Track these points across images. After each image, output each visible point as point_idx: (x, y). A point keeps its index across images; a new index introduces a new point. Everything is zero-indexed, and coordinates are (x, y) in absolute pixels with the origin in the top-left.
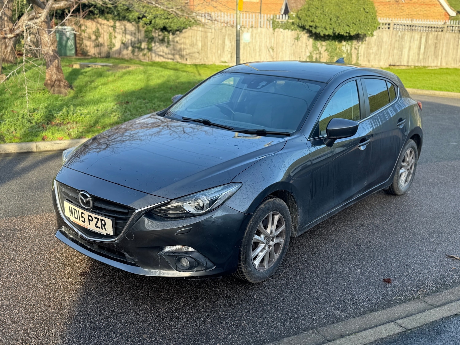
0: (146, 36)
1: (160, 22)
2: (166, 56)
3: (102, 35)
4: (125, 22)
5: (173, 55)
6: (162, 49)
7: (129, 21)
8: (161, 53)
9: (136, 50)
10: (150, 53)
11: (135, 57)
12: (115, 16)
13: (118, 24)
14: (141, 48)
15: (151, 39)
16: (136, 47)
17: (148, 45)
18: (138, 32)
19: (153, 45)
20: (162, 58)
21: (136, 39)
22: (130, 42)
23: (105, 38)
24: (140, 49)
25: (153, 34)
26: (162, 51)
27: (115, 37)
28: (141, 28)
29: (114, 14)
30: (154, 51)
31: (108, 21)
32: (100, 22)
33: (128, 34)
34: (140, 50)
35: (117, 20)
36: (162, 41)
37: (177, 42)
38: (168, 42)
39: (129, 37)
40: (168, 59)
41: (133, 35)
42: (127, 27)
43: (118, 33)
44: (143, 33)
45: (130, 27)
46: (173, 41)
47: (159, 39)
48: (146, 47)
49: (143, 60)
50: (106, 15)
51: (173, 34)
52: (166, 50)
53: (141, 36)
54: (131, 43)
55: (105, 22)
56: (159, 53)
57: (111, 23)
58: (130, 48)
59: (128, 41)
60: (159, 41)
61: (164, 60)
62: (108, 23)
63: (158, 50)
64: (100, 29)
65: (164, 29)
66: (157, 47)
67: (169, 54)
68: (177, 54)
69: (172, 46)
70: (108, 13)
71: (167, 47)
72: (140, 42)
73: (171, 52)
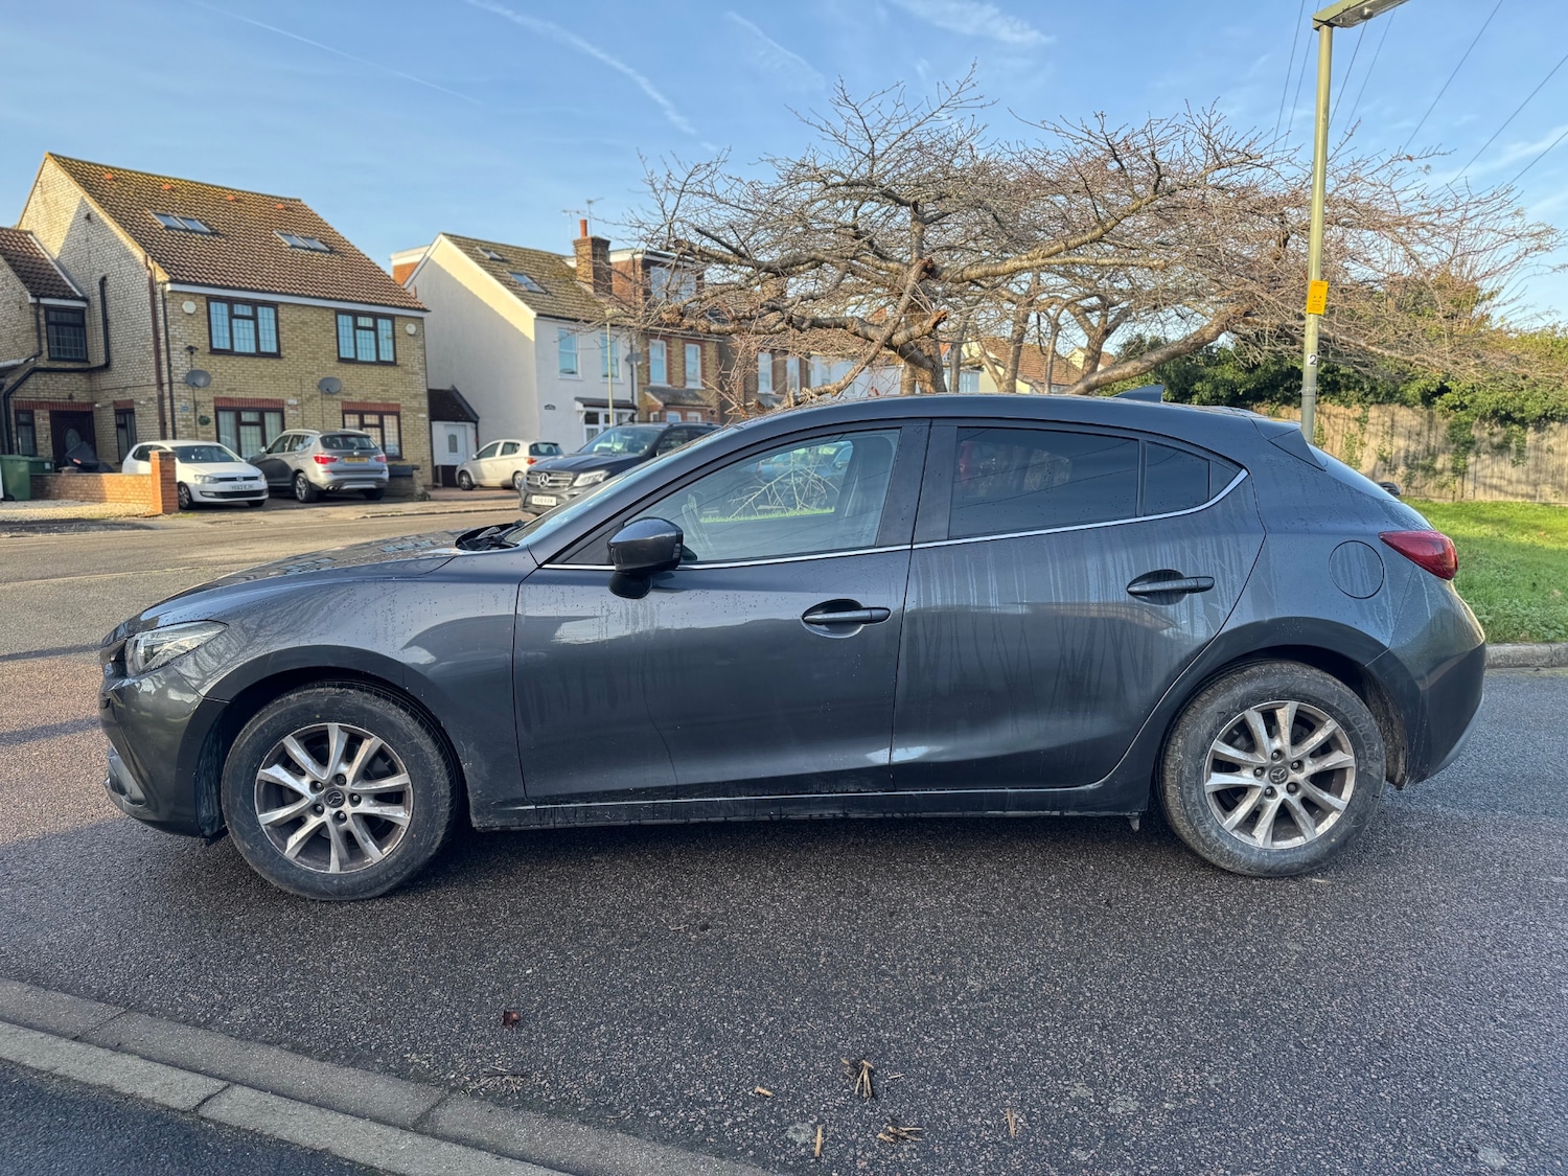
0: (1453, 439)
1: (1487, 400)
2: (1510, 489)
3: (1329, 442)
4: (1395, 407)
5: (1535, 485)
6: (1503, 469)
7: (1404, 403)
8: (1495, 481)
9: (1419, 473)
10: (1459, 480)
11: (1412, 492)
12: (1366, 395)
13: (1374, 412)
14: (1435, 470)
15: (1469, 445)
16: (1421, 466)
17: (1455, 461)
18: (1430, 430)
19: (1471, 459)
20: (1495, 493)
21: (1421, 447)
22: (1402, 454)
23: (1337, 448)
24: (1430, 471)
25: (1475, 432)
26: (1497, 474)
27: (1363, 444)
28: (1438, 418)
29: (1362, 389)
30: (1471, 476)
31: (1348, 407)
32: (1328, 411)
33: (1400, 435)
34: (1431, 473)
35: (1372, 403)
36: (1501, 448)
37: (1550, 450)
38: (1520, 452)
39: (1401, 443)
40: (1516, 495)
41: (1414, 437)
42: (1396, 418)
43: (1371, 433)
44: (1443, 430)
45: (1407, 417)
46: (1537, 448)
47: (1491, 444)
48: (1449, 465)
49: (1436, 501)
50: (1343, 393)
51: (1538, 429)
52: (1512, 472)
53: (1436, 439)
54: (1406, 457)
55: (1342, 409)
56: (1488, 481)
57: (1357, 410)
58: (1402, 470)
59: (1398, 452)
60: (1489, 450)
61: (1502, 498)
62: (1348, 412)
63: (1488, 472)
64: (1326, 426)
65: (1506, 419)
66: (1482, 465)
67: (1519, 481)
68: (1545, 482)
69: (1530, 463)
70: (1348, 389)
71: (1514, 464)
72: (1432, 454)
73: (1528, 476)
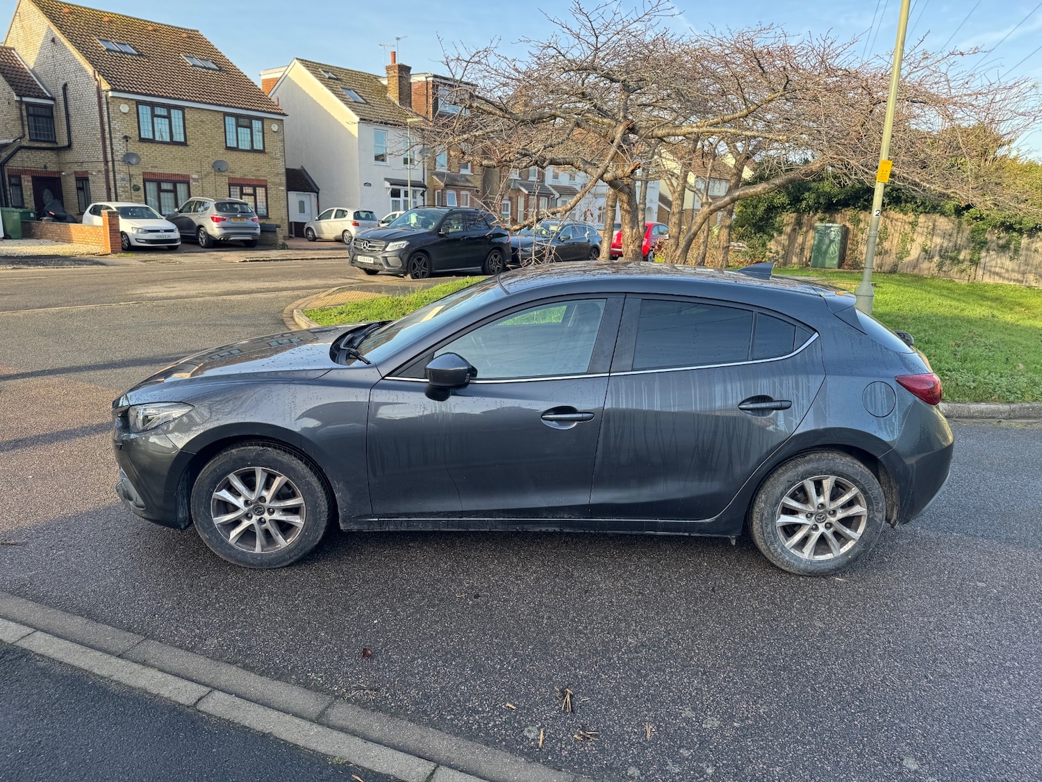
0: (973, 239)
1: (997, 216)
2: (1007, 275)
3: (891, 237)
4: (936, 216)
5: (1024, 273)
6: (1005, 262)
7: (943, 213)
8: (997, 270)
9: (948, 262)
10: (974, 267)
11: (942, 274)
12: (918, 207)
13: (922, 219)
14: (958, 260)
15: (983, 244)
16: (949, 257)
17: (973, 255)
18: (958, 233)
19: (983, 254)
20: (997, 278)
21: (951, 244)
22: (938, 248)
23: (895, 242)
24: (955, 260)
25: (988, 236)
26: (999, 265)
27: (913, 240)
28: (965, 225)
29: (916, 203)
30: (982, 266)
31: (905, 214)
32: (891, 216)
33: (938, 235)
34: (956, 262)
35: (921, 213)
36: (1004, 248)
37: (1036, 251)
38: (1016, 251)
39: (938, 240)
40: (1010, 280)
41: (947, 237)
42: (937, 224)
43: (918, 233)
44: (967, 233)
45: (943, 223)
46: (1028, 249)
47: (998, 245)
48: (968, 257)
49: (957, 281)
50: (903, 205)
51: (1030, 236)
52: (1008, 264)
53: (962, 239)
54: (941, 250)
55: (901, 215)
56: (993, 269)
57: (911, 217)
58: (937, 259)
59: (935, 247)
60: (996, 248)
61: (1000, 281)
62: (905, 217)
63: (994, 263)
64: (889, 226)
65: (1009, 228)
66: (990, 259)
67: (1013, 271)
68: (1030, 272)
69: (1022, 258)
70: (906, 202)
71: (1011, 259)
72: (958, 249)
73: (1019, 268)
